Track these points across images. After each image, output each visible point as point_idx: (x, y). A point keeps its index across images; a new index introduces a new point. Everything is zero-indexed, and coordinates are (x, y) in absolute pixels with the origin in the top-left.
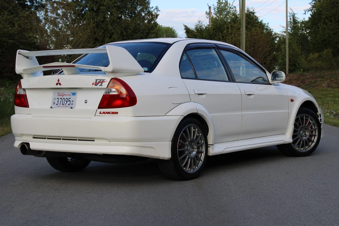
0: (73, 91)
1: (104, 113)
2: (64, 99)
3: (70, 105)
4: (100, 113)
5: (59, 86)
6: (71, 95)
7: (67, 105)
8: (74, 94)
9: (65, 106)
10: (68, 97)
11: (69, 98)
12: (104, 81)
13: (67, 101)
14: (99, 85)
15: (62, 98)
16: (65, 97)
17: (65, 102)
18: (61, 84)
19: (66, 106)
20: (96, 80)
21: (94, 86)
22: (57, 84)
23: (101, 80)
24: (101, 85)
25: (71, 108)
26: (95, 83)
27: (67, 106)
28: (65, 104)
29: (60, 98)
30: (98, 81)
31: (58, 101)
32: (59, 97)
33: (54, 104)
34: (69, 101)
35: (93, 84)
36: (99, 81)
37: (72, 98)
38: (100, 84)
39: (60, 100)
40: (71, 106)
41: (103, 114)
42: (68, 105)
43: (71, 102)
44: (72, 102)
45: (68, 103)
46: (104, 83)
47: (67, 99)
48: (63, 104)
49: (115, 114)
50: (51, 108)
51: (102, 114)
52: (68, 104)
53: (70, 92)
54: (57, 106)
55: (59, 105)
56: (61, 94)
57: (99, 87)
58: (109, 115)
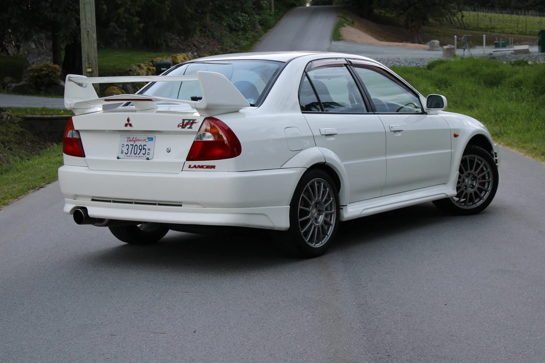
0: (150, 136)
1: (195, 167)
2: (136, 147)
3: (145, 155)
4: (190, 167)
5: (128, 128)
6: (147, 140)
7: (141, 154)
9: (138, 156)
10: (143, 143)
11: (144, 145)
13: (141, 150)
14: (188, 128)
15: (133, 145)
16: (138, 143)
17: (139, 151)
18: (133, 125)
20: (184, 120)
21: (180, 129)
22: (126, 125)
23: (190, 120)
24: (190, 128)
25: (148, 159)
26: (181, 124)
27: (141, 157)
28: (138, 153)
29: (131, 145)
30: (186, 121)
31: (127, 149)
32: (129, 143)
33: (122, 152)
34: (144, 149)
35: (178, 126)
36: (188, 121)
37: (149, 145)
38: (188, 126)
39: (131, 147)
40: (147, 156)
41: (194, 169)
42: (143, 155)
43: (147, 151)
44: (149, 151)
45: (143, 151)
46: (194, 125)
47: (141, 147)
48: (135, 153)
49: (211, 168)
50: (118, 158)
51: (192, 168)
53: (145, 136)
54: (127, 156)
55: (129, 154)
56: (131, 138)
57: (186, 129)
58: (202, 169)
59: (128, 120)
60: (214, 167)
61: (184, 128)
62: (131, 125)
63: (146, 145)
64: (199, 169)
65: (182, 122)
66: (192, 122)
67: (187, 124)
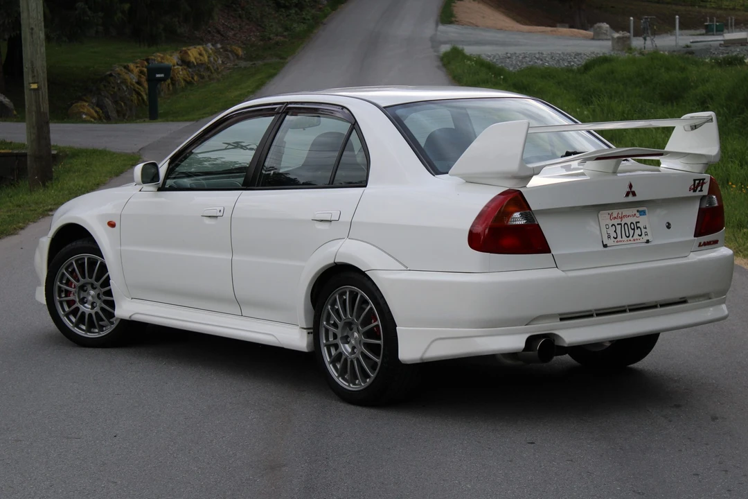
0: (641, 208)
1: (705, 244)
2: (626, 226)
3: (642, 236)
4: (700, 245)
5: (631, 198)
6: (638, 214)
7: (636, 236)
8: (642, 213)
9: (632, 239)
10: (634, 220)
11: (636, 223)
12: (705, 181)
13: (634, 229)
14: (699, 191)
15: (621, 224)
16: (628, 221)
17: (631, 232)
19: (634, 240)
20: (695, 180)
21: (692, 194)
23: (700, 180)
24: (701, 190)
25: (647, 241)
26: (692, 187)
27: (637, 239)
28: (631, 236)
29: (618, 224)
30: (697, 182)
31: (615, 231)
32: (615, 222)
33: (609, 237)
34: (638, 228)
35: (690, 188)
37: (643, 221)
38: (699, 188)
39: (619, 228)
40: (645, 238)
42: (639, 237)
43: (644, 231)
45: (638, 232)
46: (704, 185)
47: (632, 225)
48: (628, 235)
50: (605, 246)
51: (702, 245)
52: (638, 235)
53: (634, 211)
54: (617, 242)
55: (619, 238)
56: (615, 215)
57: (698, 193)
59: (631, 186)
60: (716, 242)
61: (695, 191)
62: (634, 194)
63: (638, 222)
64: (707, 247)
65: (693, 183)
67: (698, 184)
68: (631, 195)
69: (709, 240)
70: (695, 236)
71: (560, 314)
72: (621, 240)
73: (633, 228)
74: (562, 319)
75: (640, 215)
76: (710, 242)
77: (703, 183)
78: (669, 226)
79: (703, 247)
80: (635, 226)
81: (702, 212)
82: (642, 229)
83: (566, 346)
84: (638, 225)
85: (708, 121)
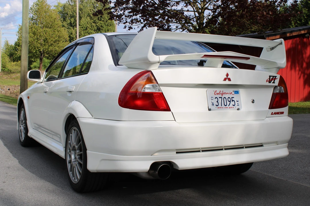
0: (235, 89)
1: (275, 113)
2: (225, 99)
3: (235, 106)
4: (272, 114)
5: (227, 82)
6: (233, 93)
7: (231, 105)
8: (236, 93)
9: (228, 107)
10: (231, 96)
11: (232, 98)
12: (276, 78)
14: (273, 83)
15: (221, 98)
16: (227, 96)
17: (228, 103)
19: (230, 108)
20: (270, 76)
21: (268, 84)
22: (225, 80)
23: (273, 76)
24: (274, 83)
25: (238, 109)
26: (268, 80)
27: (232, 108)
28: (228, 104)
29: (220, 98)
30: (271, 77)
31: (217, 102)
32: (218, 96)
33: (213, 104)
34: (232, 101)
35: (267, 81)
36: (272, 77)
37: (236, 97)
38: (273, 81)
39: (220, 100)
40: (237, 107)
43: (236, 103)
44: (237, 103)
45: (232, 103)
46: (276, 80)
47: (229, 99)
48: (226, 104)
50: (210, 110)
51: (273, 114)
52: (233, 105)
53: (231, 90)
54: (218, 108)
55: (220, 106)
56: (218, 92)
57: (271, 84)
58: (278, 115)
59: (227, 75)
60: (282, 113)
61: (270, 82)
62: (229, 80)
63: (233, 98)
64: (277, 115)
65: (269, 78)
66: (274, 78)
67: (272, 79)
68: (227, 80)
69: (278, 111)
70: (269, 109)
71: (177, 150)
72: (221, 107)
73: (229, 100)
74: (177, 153)
75: (235, 94)
76: (279, 112)
77: (275, 79)
78: (253, 102)
79: (274, 115)
80: (231, 100)
81: (274, 95)
82: (236, 101)
83: (179, 169)
84: (233, 99)
85: (279, 44)
